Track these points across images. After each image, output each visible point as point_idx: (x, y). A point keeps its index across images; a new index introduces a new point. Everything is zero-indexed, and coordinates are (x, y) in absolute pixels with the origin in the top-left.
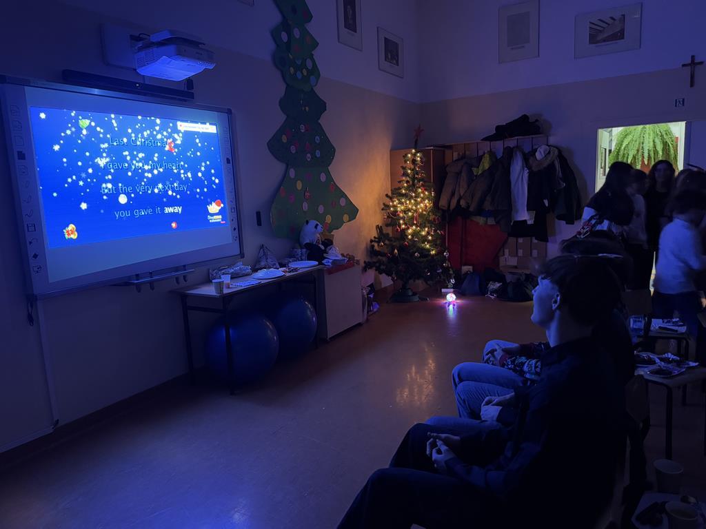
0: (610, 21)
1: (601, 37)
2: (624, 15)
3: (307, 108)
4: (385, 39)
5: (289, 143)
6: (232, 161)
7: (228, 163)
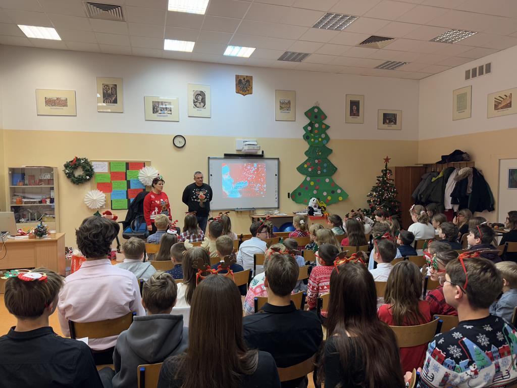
0: (505, 97)
1: (500, 107)
2: (511, 94)
3: (320, 153)
4: (384, 114)
5: (308, 167)
6: (278, 175)
7: (276, 175)
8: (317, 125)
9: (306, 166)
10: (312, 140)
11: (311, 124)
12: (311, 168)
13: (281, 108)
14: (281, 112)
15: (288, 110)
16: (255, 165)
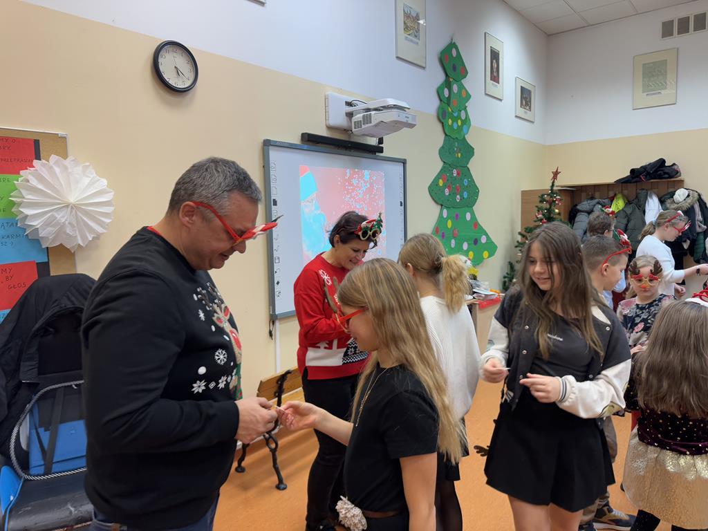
3: (459, 155)
4: (521, 87)
5: (445, 186)
6: (404, 204)
7: (401, 205)
8: (455, 88)
9: (441, 183)
10: (450, 122)
11: (447, 84)
12: (449, 187)
13: (406, 28)
14: (406, 38)
15: (416, 36)
16: (366, 173)
